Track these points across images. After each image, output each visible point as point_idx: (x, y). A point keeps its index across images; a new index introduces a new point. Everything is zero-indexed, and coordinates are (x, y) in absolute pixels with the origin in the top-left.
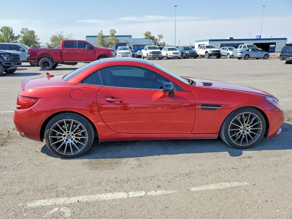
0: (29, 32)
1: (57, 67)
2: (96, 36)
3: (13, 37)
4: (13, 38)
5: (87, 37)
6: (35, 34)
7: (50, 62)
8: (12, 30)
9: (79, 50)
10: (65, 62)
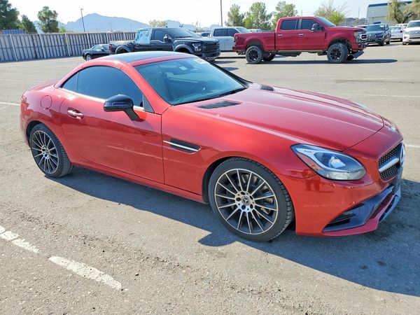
0: (286, 7)
1: (274, 59)
2: (386, 4)
3: (265, 17)
4: (263, 17)
5: (370, 6)
6: (295, 9)
7: (259, 53)
8: (264, 7)
9: (301, 32)
10: (279, 51)
